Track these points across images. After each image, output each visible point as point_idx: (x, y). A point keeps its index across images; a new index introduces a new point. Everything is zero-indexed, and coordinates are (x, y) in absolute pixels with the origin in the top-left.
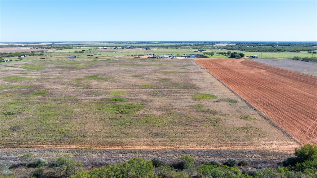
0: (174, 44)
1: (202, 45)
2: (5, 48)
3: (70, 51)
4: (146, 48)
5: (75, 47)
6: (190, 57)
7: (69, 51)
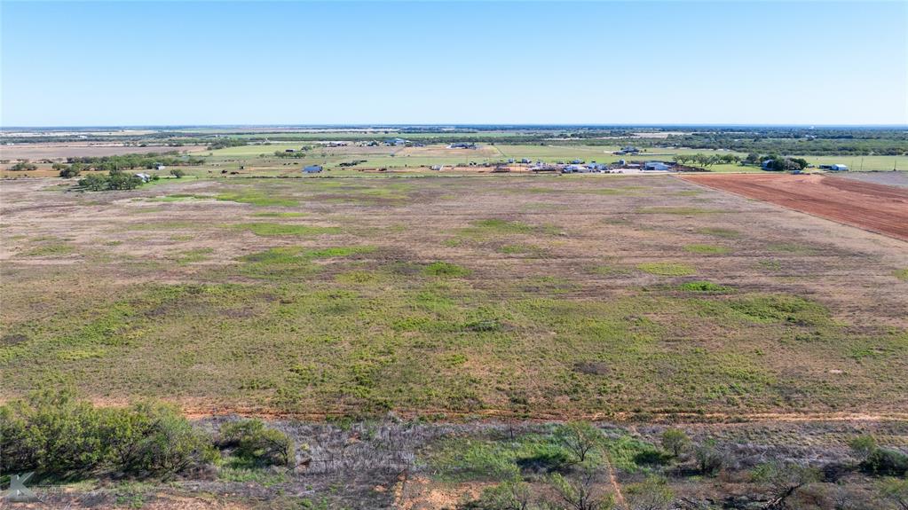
0: (512, 134)
1: (597, 135)
2: (51, 144)
3: (266, 153)
4: (461, 143)
5: (252, 140)
6: (652, 169)
7: (261, 153)
